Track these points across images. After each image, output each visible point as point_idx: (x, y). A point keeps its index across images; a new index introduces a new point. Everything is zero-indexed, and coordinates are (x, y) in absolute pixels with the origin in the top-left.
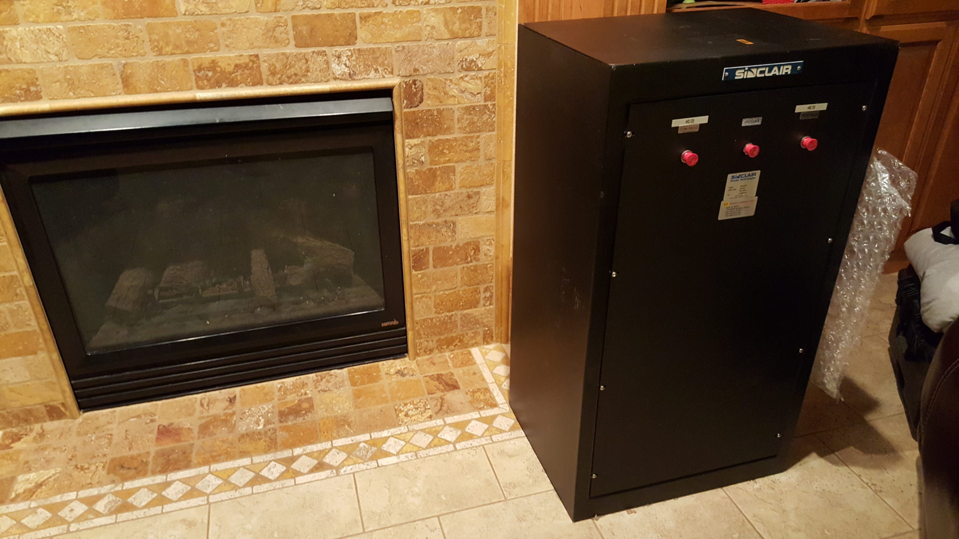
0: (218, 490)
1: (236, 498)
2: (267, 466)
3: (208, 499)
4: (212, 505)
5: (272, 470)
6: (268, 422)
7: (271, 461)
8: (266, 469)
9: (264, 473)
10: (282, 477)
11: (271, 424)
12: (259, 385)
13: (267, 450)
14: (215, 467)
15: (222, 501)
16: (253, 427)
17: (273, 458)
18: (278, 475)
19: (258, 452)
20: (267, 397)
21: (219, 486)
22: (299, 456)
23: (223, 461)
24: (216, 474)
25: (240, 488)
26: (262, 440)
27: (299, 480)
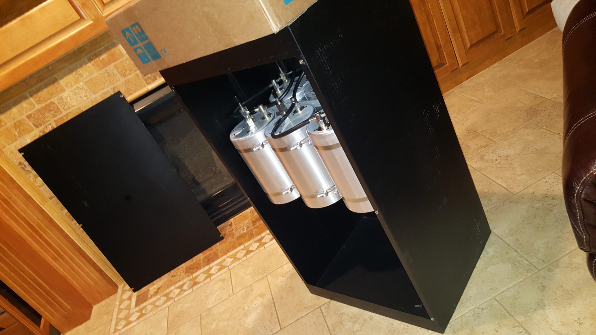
0: (233, 262)
1: (240, 263)
2: (251, 245)
3: (229, 268)
4: (231, 270)
5: (254, 246)
6: (248, 228)
7: (252, 243)
8: (251, 247)
9: (251, 249)
10: (258, 247)
11: (249, 228)
12: (241, 214)
13: (249, 240)
14: (228, 254)
15: (235, 266)
16: (242, 232)
17: (253, 241)
18: (257, 247)
19: (246, 241)
20: (245, 218)
21: (232, 261)
22: (264, 236)
23: (232, 251)
24: (230, 257)
25: (241, 258)
26: (247, 236)
27: (266, 246)
